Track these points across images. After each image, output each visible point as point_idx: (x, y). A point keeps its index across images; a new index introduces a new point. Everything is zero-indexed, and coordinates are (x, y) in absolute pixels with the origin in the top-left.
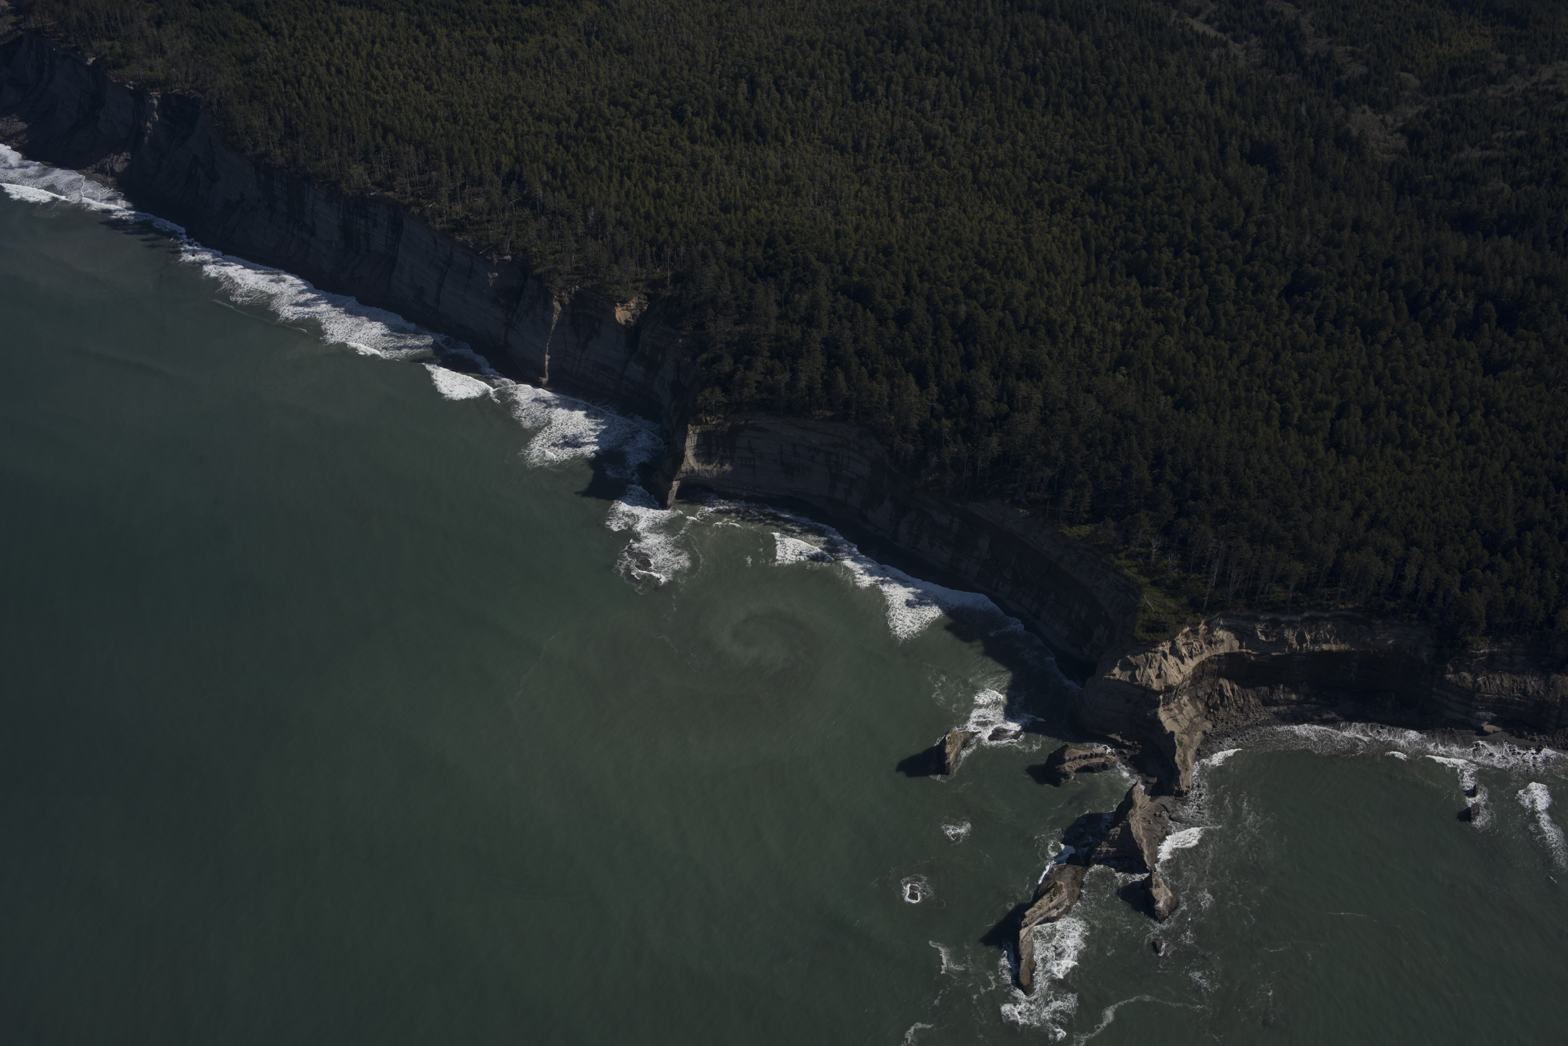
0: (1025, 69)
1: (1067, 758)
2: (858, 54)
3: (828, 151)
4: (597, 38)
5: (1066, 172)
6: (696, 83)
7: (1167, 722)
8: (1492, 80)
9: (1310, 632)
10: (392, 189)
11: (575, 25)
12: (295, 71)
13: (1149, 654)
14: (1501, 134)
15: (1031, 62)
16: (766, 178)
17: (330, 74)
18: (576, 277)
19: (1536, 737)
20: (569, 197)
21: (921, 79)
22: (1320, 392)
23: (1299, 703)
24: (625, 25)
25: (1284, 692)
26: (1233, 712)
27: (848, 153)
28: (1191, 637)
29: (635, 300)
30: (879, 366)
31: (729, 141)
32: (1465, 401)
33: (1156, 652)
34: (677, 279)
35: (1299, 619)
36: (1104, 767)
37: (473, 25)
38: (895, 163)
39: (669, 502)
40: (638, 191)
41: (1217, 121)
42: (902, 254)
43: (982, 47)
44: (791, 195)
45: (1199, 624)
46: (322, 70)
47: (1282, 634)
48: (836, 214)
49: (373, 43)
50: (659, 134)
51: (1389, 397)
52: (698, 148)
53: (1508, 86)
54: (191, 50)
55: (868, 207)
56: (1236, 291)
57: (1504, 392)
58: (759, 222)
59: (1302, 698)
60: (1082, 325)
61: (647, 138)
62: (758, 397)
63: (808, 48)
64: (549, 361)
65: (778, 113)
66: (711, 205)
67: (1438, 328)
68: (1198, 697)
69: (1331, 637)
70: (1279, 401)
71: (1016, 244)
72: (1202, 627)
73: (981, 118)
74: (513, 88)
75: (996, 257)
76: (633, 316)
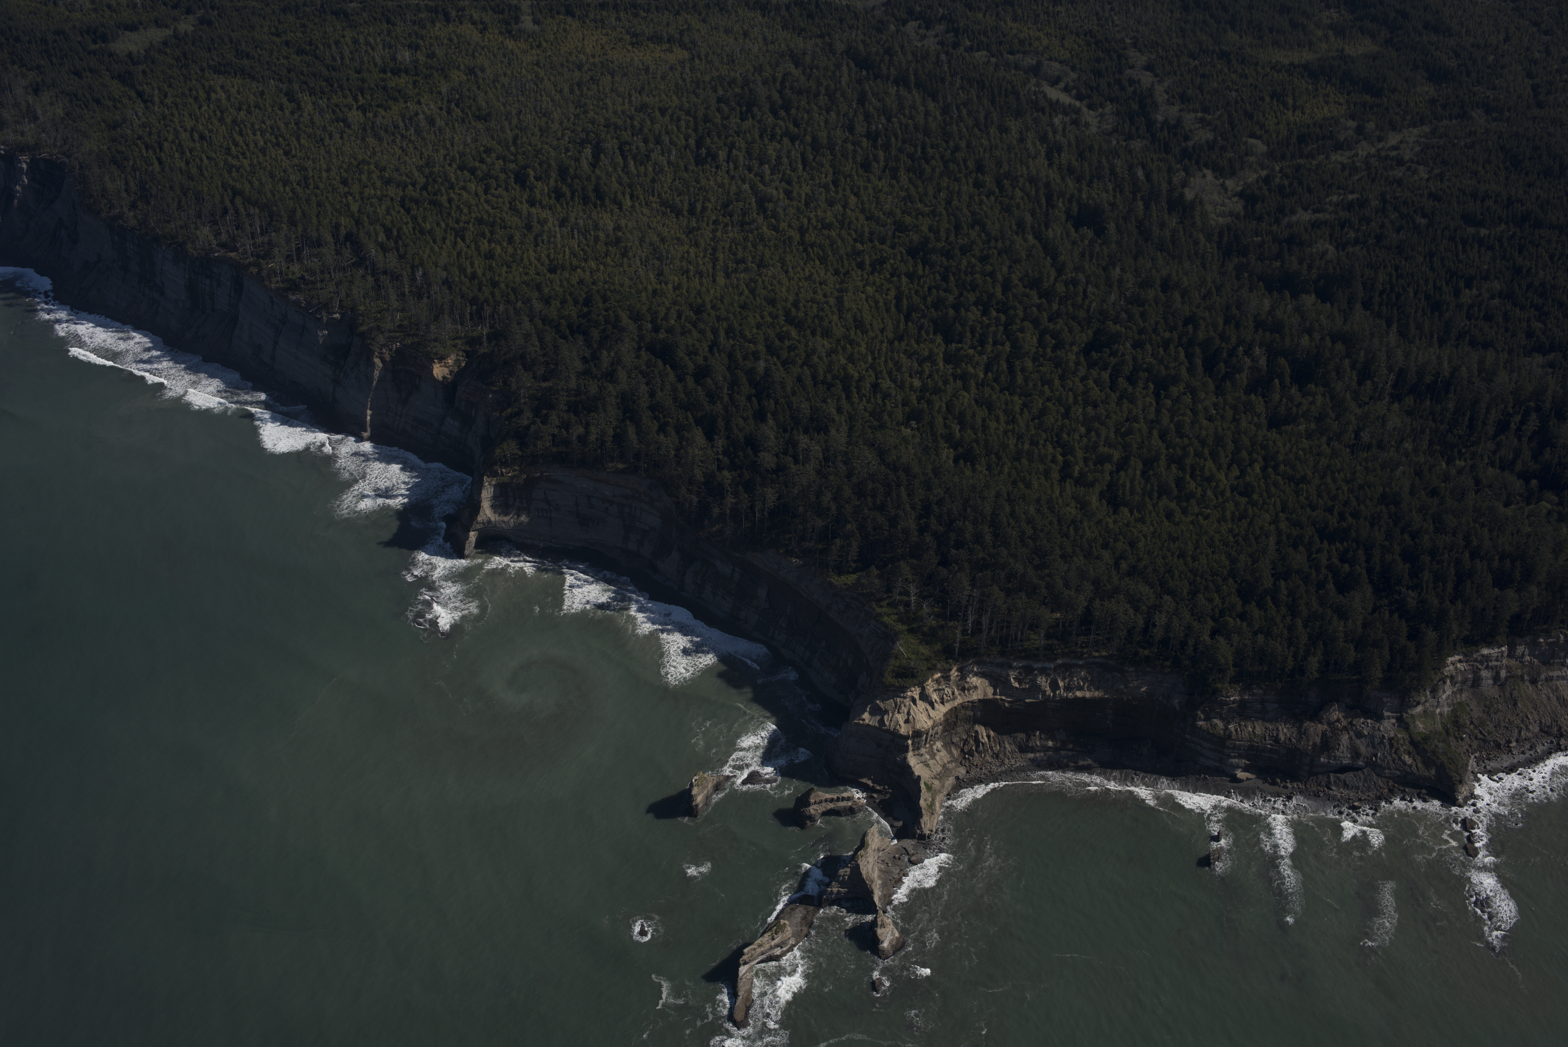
0: (868, 135)
1: (812, 801)
2: (706, 119)
3: (664, 214)
4: (457, 105)
5: (890, 233)
6: (542, 149)
7: (917, 767)
8: (1339, 147)
9: (1063, 679)
10: (235, 249)
11: (440, 93)
12: (159, 137)
13: (898, 699)
14: (1335, 198)
15: (874, 127)
16: (597, 239)
17: (194, 141)
18: (398, 334)
19: (1289, 785)
20: (401, 257)
21: (764, 145)
22: (1104, 446)
23: (1056, 749)
24: (486, 93)
25: (1041, 738)
26: (988, 758)
27: (683, 216)
28: (943, 683)
29: (453, 357)
30: (670, 420)
31: (567, 204)
32: (1244, 454)
33: (905, 698)
34: (495, 336)
35: (1052, 666)
36: (851, 811)
37: (340, 93)
38: (726, 225)
39: (466, 552)
40: (469, 252)
41: (1047, 185)
42: (713, 313)
43: (828, 114)
44: (618, 256)
45: (950, 670)
46: (184, 136)
47: (1035, 680)
48: (660, 274)
49: (240, 109)
50: (500, 196)
51: (1171, 450)
52: (533, 210)
53: (1353, 152)
54: (62, 115)
55: (691, 268)
56: (1037, 348)
57: (1284, 446)
58: (581, 282)
59: (1059, 745)
60: (880, 381)
61: (487, 202)
62: (554, 450)
63: (657, 113)
64: (371, 416)
65: (620, 177)
66: (539, 266)
67: (1228, 384)
68: (953, 743)
69: (1084, 684)
70: (1063, 455)
71: (827, 303)
72: (954, 673)
73: (817, 182)
74: (369, 153)
75: (806, 315)
76: (451, 372)
